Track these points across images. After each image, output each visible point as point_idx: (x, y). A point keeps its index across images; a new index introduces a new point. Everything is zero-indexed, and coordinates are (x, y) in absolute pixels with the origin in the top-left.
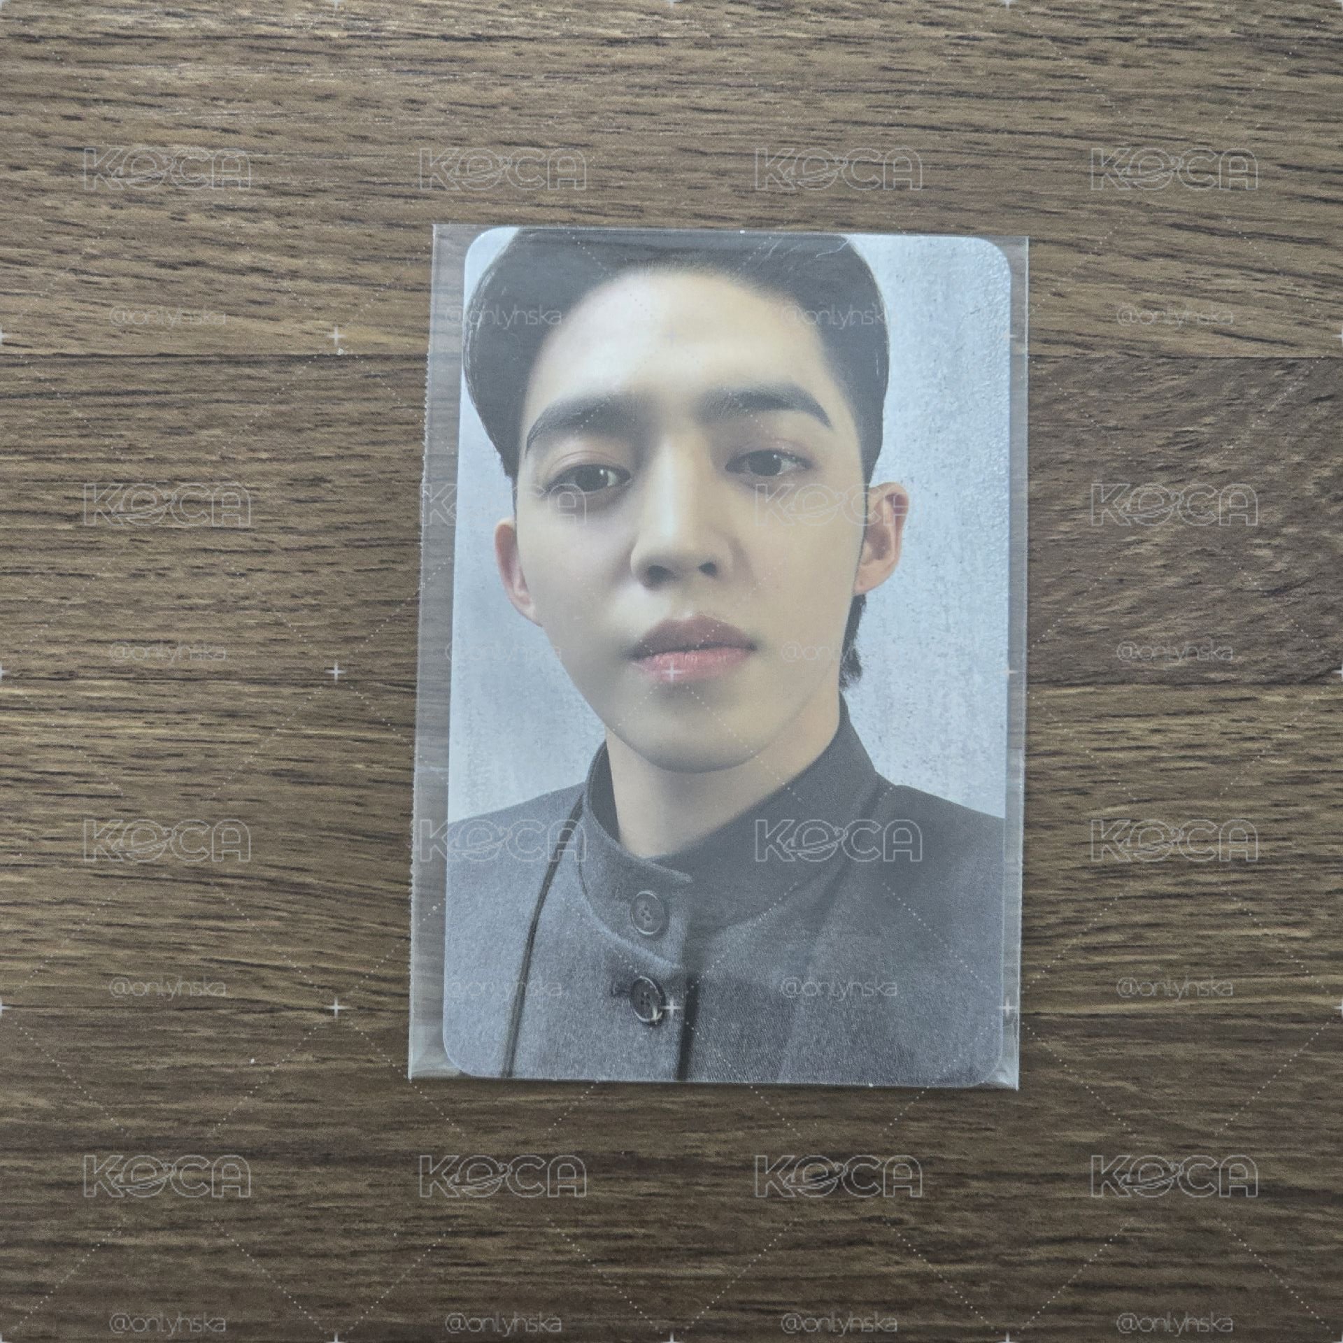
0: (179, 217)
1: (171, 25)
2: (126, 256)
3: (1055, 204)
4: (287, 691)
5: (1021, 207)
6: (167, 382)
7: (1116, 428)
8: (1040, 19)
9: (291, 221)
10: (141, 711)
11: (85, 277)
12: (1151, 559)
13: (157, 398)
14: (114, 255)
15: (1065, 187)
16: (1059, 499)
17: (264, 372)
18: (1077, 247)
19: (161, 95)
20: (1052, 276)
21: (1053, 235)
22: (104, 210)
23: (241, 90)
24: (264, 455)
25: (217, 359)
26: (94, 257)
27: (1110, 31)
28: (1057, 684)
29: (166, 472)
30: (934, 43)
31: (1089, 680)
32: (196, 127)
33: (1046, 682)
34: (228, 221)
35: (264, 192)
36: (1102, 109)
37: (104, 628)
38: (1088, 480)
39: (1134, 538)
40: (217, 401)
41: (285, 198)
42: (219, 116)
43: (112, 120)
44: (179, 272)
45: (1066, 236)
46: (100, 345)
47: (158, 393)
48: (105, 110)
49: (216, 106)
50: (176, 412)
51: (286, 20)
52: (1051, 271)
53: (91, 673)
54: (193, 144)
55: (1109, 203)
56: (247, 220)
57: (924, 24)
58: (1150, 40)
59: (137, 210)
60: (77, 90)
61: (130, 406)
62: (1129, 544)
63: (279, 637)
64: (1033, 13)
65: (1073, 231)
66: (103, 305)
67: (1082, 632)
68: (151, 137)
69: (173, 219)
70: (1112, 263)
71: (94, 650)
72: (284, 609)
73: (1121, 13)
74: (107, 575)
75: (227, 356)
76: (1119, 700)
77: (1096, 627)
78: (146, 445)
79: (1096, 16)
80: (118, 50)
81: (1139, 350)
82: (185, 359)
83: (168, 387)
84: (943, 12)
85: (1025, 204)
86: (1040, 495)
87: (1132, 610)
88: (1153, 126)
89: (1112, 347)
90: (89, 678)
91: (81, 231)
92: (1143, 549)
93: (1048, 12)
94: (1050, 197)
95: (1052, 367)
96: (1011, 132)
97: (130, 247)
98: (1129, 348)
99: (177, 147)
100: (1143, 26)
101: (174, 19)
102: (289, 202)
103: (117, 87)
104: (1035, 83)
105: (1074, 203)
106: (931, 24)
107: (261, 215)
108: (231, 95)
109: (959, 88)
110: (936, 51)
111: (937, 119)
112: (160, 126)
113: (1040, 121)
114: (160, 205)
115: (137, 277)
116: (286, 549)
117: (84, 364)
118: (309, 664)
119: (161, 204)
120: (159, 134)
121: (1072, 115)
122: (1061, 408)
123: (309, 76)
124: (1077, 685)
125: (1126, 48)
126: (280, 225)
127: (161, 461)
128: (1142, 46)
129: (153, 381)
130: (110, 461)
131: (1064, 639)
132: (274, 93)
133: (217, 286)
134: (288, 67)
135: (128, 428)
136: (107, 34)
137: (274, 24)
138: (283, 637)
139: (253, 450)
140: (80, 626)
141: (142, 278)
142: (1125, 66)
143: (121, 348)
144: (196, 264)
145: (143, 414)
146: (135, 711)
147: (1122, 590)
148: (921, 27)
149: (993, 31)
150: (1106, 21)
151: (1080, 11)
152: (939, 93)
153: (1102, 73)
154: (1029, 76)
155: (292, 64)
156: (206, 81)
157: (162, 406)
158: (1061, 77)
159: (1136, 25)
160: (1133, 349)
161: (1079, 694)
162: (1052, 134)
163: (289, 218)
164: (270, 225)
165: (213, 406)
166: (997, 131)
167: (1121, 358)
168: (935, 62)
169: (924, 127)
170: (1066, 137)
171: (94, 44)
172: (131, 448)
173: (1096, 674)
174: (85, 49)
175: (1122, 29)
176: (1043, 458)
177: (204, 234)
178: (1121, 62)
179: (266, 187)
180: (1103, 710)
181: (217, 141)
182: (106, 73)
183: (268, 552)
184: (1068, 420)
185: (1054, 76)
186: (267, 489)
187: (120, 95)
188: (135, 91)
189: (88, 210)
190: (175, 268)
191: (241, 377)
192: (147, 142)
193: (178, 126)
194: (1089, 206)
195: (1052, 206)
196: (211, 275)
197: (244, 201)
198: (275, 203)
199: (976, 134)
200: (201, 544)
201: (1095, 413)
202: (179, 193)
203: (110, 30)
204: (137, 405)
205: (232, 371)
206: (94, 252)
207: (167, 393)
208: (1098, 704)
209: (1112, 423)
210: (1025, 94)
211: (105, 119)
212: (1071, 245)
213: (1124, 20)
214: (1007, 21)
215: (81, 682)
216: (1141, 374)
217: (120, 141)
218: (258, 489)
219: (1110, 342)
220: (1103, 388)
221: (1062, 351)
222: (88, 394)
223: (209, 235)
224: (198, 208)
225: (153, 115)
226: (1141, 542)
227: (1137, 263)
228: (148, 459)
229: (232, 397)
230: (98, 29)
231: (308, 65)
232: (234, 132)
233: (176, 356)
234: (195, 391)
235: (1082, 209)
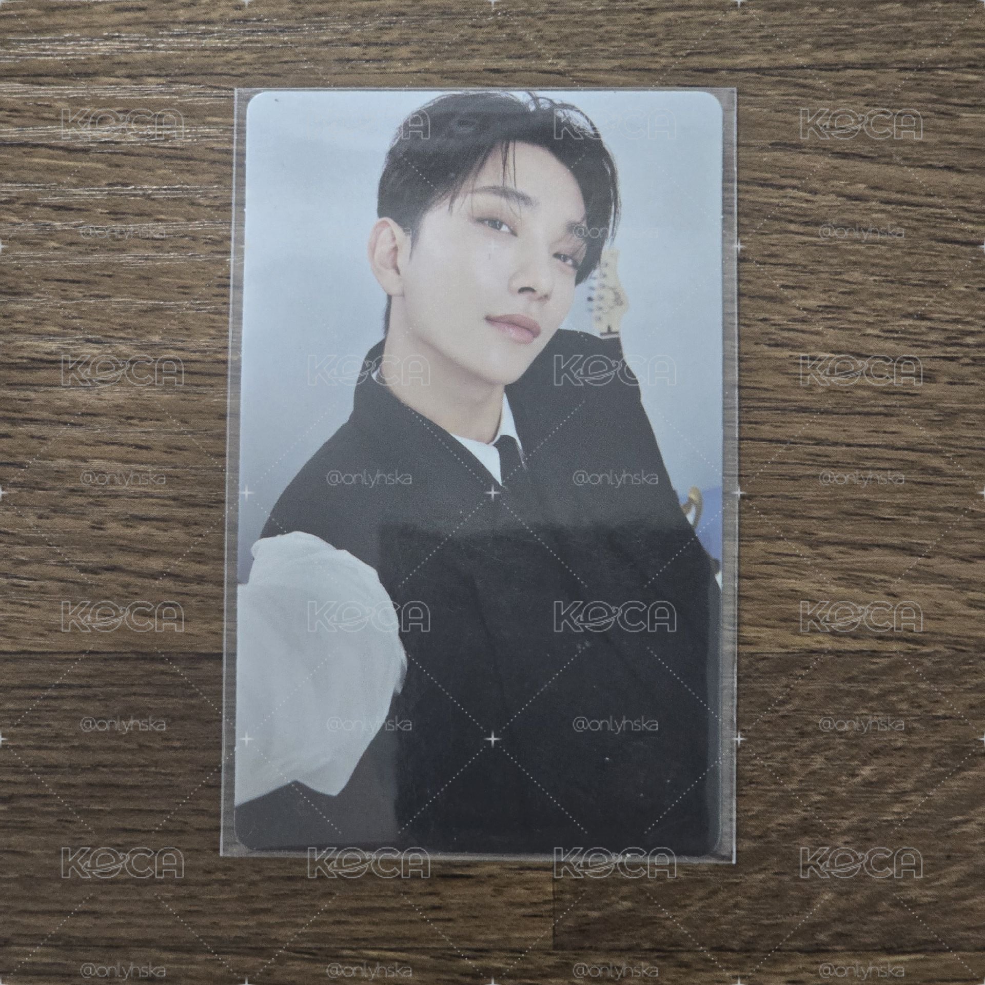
0: (98, 526)
1: (89, 351)
2: (52, 561)
3: (889, 511)
4: (200, 958)
5: (857, 514)
6: (90, 676)
7: (945, 717)
8: (875, 340)
9: (195, 529)
10: (69, 975)
11: (15, 581)
12: (975, 836)
13: (80, 692)
14: (40, 561)
15: (898, 496)
16: (891, 782)
17: (176, 668)
18: (908, 550)
19: (83, 414)
20: (887, 578)
21: (888, 540)
22: (31, 520)
23: (153, 410)
24: (177, 744)
25: (134, 656)
26: (24, 563)
27: (937, 351)
28: (890, 951)
29: (88, 759)
30: (779, 363)
31: (919, 947)
32: (114, 444)
33: (880, 950)
34: (142, 529)
35: (172, 502)
36: (930, 423)
37: (34, 899)
38: (918, 765)
39: (960, 818)
40: (135, 694)
41: (191, 509)
42: (133, 433)
43: (39, 438)
44: (99, 576)
45: (897, 541)
46: (28, 642)
47: (81, 686)
48: (32, 429)
49: (130, 424)
50: (98, 704)
51: (191, 345)
52: (885, 573)
53: (23, 941)
54: (110, 459)
55: (939, 510)
56: (158, 529)
57: (769, 345)
58: (974, 359)
59: (61, 520)
60: (7, 410)
61: (56, 698)
62: (956, 824)
63: (192, 908)
64: (869, 335)
65: (905, 535)
66: (32, 606)
67: (913, 904)
68: (73, 452)
69: (93, 527)
70: (940, 565)
71: (26, 920)
72: (197, 884)
73: (947, 334)
74: (37, 852)
75: (142, 653)
76: (947, 967)
77: (926, 900)
78: (71, 734)
79: (925, 338)
80: (43, 374)
81: (966, 645)
82: (105, 656)
83: (91, 681)
84: (786, 334)
85: (864, 511)
86: (874, 779)
87: (957, 885)
88: (977, 438)
89: (941, 642)
90: (23, 945)
91: (12, 540)
92: (967, 828)
93: (882, 334)
94: (884, 505)
95: (885, 661)
96: (849, 445)
97: (56, 553)
98: (955, 643)
99: (96, 462)
100: (968, 346)
101: (93, 345)
102: (195, 513)
103: (42, 407)
104: (869, 399)
105: (906, 510)
106: (777, 345)
107: (171, 524)
108: (145, 415)
109: (803, 404)
110: (780, 370)
111: (780, 433)
112: (82, 443)
113: (875, 434)
114: (81, 515)
115: (61, 580)
116: (198, 829)
117: (14, 660)
118: (220, 933)
119: (83, 514)
120: (81, 450)
121: (904, 429)
122: (895, 698)
123: (213, 397)
124: (910, 953)
125: (952, 366)
126: (188, 534)
127: (85, 748)
128: (967, 365)
129: (77, 676)
130: (39, 748)
131: (897, 911)
132: (181, 413)
133: (131, 590)
134: (195, 388)
135: (55, 719)
136: (33, 359)
137: (182, 349)
138: (196, 908)
139: (167, 739)
140: (14, 898)
141: (66, 581)
142: (951, 383)
143: (48, 646)
144: (113, 569)
145: (67, 706)
146: (63, 975)
147: (951, 865)
148: (766, 348)
149: (833, 352)
150: (934, 342)
151: (910, 333)
152: (784, 409)
153: (932, 390)
154: (865, 393)
155: (198, 386)
156: (121, 402)
157: (86, 698)
158: (893, 394)
159: (961, 345)
160: (961, 644)
161: (911, 961)
162: (886, 447)
163: (195, 527)
164: (178, 533)
165: (133, 698)
166: (835, 444)
167: (948, 652)
168: (782, 380)
169: (771, 441)
170: (898, 449)
171: (21, 368)
172: (57, 737)
173: (926, 942)
174: (14, 373)
175: (949, 349)
176: (877, 745)
177: (121, 542)
178: (946, 379)
179: (174, 499)
180: (933, 975)
181: (129, 456)
182: (32, 395)
183: (182, 832)
184: (901, 710)
185: (887, 393)
186: (180, 775)
187: (45, 415)
188: (59, 411)
189: (19, 520)
190: (96, 573)
191: (155, 672)
192: (70, 457)
193: (98, 443)
194: (919, 513)
195: (886, 513)
196: (128, 579)
197: (155, 512)
198: (183, 513)
199: (817, 447)
200: (120, 824)
201: (925, 702)
202: (98, 504)
203: (35, 355)
204: (62, 698)
205: (148, 666)
206: (23, 558)
207: (89, 687)
208: (928, 970)
209: (941, 713)
210: (860, 409)
211: (32, 437)
212: (903, 549)
213: (950, 341)
214: (843, 343)
215: (16, 948)
216: (967, 667)
217: (44, 457)
218: (173, 775)
219: (939, 638)
220: (934, 680)
221: (895, 647)
222: (19, 687)
223: (125, 542)
224: (115, 518)
225: (77, 433)
226: (966, 822)
227: (963, 565)
228: (73, 747)
229: (148, 690)
230: (26, 355)
231: (212, 386)
232: (147, 448)
233: (97, 653)
234: (113, 685)
235: (914, 515)
